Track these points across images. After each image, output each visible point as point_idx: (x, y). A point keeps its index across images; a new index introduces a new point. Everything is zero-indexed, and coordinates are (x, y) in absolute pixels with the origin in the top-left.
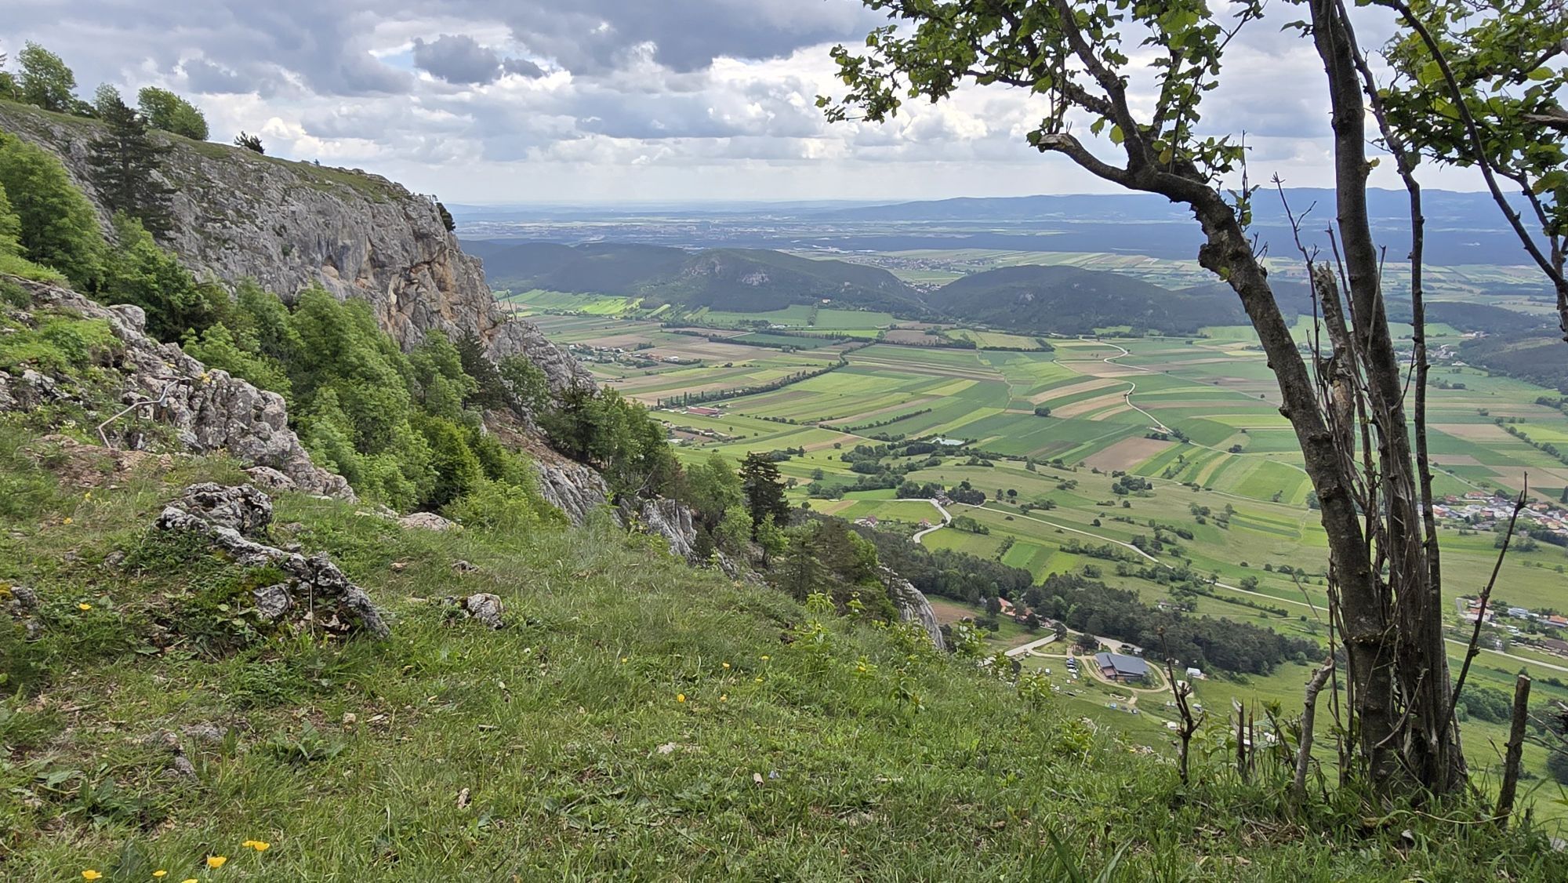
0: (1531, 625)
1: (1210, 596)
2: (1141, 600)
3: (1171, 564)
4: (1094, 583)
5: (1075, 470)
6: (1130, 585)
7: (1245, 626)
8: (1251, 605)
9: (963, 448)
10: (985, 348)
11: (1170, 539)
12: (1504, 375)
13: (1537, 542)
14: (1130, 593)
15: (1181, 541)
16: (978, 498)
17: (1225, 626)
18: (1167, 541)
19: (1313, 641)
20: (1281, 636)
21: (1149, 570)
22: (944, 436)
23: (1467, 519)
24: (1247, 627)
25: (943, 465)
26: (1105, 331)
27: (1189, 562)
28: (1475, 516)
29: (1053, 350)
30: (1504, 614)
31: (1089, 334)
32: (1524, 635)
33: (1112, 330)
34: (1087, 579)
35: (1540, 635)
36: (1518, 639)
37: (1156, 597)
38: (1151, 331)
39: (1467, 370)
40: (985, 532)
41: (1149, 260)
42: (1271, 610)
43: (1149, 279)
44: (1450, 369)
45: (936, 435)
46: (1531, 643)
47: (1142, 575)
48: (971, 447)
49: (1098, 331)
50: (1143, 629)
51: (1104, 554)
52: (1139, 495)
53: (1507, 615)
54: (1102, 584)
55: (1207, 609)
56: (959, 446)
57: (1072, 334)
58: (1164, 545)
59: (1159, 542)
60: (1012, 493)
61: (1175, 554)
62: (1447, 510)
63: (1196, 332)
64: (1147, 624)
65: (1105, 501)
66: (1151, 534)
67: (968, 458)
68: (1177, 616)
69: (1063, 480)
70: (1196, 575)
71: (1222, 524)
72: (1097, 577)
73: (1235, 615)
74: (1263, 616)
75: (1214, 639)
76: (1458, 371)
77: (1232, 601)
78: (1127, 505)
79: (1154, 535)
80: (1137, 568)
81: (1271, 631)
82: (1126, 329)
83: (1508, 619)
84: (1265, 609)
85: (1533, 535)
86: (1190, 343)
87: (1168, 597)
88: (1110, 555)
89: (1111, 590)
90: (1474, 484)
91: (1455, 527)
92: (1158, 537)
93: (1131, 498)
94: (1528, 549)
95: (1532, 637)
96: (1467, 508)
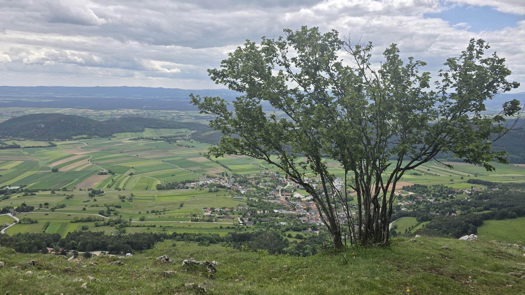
0: (221, 213)
1: (130, 226)
2: (106, 234)
3: (115, 218)
4: (87, 232)
5: (72, 191)
6: (100, 229)
7: (143, 234)
8: (144, 226)
9: (20, 189)
10: (25, 147)
11: (113, 209)
12: (204, 142)
13: (219, 189)
14: (101, 232)
15: (117, 209)
16: (31, 209)
17: (137, 235)
18: (112, 210)
19: (165, 233)
20: (155, 234)
21: (107, 222)
22: (10, 186)
23: (201, 185)
24: (144, 234)
25: (11, 198)
26: (77, 137)
27: (121, 216)
28: (203, 184)
29: (56, 146)
30: (214, 211)
31: (70, 139)
32: (220, 216)
33: (80, 136)
34: (84, 231)
35: (223, 215)
36: (219, 218)
37: (110, 231)
38: (95, 136)
39: (194, 142)
40: (36, 222)
41: (90, 110)
42: (151, 226)
43: (92, 117)
44: (190, 142)
45: (6, 186)
46: (221, 218)
47: (105, 225)
48: (24, 188)
49: (74, 137)
50: (109, 244)
51: (89, 220)
52: (99, 196)
53: (215, 211)
54: (90, 232)
55: (130, 231)
56: (18, 189)
57: (63, 139)
58: (111, 212)
59: (109, 212)
60: (46, 204)
61: (116, 214)
62: (195, 183)
63: (111, 135)
64: (109, 242)
65: (86, 200)
66: (105, 209)
67: (23, 193)
68: (120, 236)
69: (68, 195)
70: (124, 220)
71: (130, 201)
72: (87, 229)
73: (139, 231)
74: (148, 229)
75: (134, 241)
76: (192, 142)
77: (138, 226)
78: (95, 200)
79: (107, 209)
80: (102, 223)
81: (151, 233)
82: (85, 136)
83: (215, 212)
84: (149, 226)
85: (217, 187)
86: (110, 139)
87: (115, 230)
88: (91, 220)
89: (93, 233)
90: (201, 175)
91: (198, 188)
92: (108, 210)
93: (96, 197)
94: (217, 191)
95: (222, 216)
96: (200, 182)
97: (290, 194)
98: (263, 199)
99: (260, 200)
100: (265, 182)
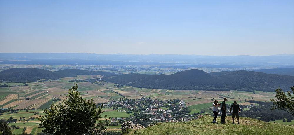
0: (121, 120)
9: (8, 110)
12: (109, 82)
13: (119, 107)
16: (16, 120)
28: (110, 105)
29: (28, 85)
33: (41, 80)
36: (119, 123)
40: (19, 128)
41: (47, 66)
43: (48, 69)
44: (102, 82)
49: (38, 80)
53: (117, 120)
60: (24, 118)
63: (59, 79)
67: (10, 112)
69: (35, 113)
82: (45, 80)
90: (109, 100)
91: (107, 107)
97: (157, 109)
98: (143, 112)
99: (141, 113)
100: (143, 103)
